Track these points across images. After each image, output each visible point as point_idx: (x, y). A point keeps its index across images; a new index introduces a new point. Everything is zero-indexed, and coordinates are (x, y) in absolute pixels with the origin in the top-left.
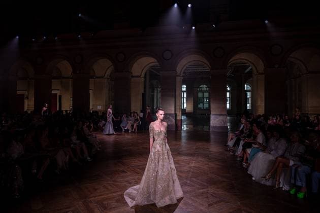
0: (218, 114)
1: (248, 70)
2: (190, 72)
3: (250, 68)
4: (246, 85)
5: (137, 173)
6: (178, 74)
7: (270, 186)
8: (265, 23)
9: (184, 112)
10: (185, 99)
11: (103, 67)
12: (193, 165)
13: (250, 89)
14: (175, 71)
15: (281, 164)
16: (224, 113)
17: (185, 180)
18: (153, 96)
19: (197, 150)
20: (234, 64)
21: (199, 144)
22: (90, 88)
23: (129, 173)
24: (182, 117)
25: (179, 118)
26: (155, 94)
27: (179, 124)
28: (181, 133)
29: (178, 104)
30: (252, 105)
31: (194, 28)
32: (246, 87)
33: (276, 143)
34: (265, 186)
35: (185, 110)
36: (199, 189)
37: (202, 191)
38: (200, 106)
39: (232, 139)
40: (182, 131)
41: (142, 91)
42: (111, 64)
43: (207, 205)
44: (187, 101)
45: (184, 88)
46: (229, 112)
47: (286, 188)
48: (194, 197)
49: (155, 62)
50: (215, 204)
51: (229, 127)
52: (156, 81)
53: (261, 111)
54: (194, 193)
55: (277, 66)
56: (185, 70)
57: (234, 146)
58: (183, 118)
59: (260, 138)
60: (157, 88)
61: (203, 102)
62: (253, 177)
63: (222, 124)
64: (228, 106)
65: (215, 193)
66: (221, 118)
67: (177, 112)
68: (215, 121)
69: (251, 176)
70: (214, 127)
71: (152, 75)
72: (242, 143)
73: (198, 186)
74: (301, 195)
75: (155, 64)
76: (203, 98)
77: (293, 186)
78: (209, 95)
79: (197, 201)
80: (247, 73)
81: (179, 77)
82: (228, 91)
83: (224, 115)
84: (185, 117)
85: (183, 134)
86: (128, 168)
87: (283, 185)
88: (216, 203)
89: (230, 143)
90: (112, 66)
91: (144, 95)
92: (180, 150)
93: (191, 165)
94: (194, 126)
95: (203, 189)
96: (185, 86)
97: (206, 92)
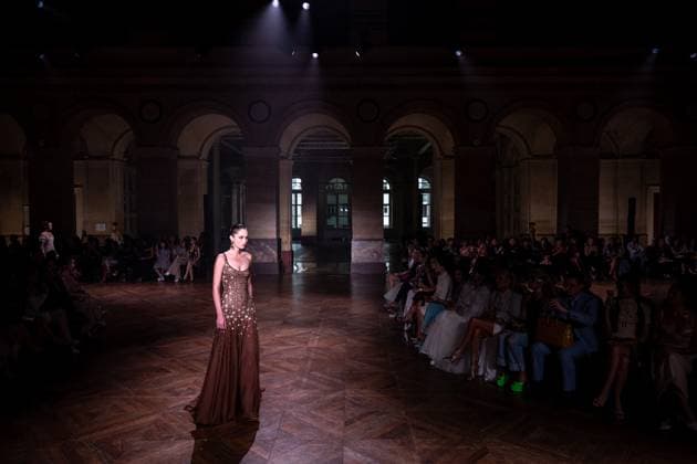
0: (368, 237)
1: (424, 149)
2: (309, 151)
3: (429, 145)
4: (420, 180)
5: (191, 370)
6: (282, 154)
7: (461, 375)
8: (457, 56)
9: (297, 235)
10: (299, 208)
11: (109, 135)
12: (315, 344)
13: (428, 187)
14: (277, 146)
15: (478, 331)
16: (376, 236)
17: (298, 378)
18: (229, 202)
19: (324, 314)
20: (396, 136)
21: (327, 301)
22: (76, 183)
23: (174, 373)
24: (294, 245)
25: (285, 248)
26: (235, 197)
27: (286, 261)
28: (290, 280)
29: (283, 217)
30: (432, 220)
31: (315, 55)
32: (422, 183)
33: (473, 292)
34: (452, 374)
35: (300, 230)
36: (326, 392)
37: (332, 396)
38: (332, 221)
39: (394, 285)
40: (294, 276)
41: (203, 190)
42: (128, 127)
43: (342, 423)
44: (302, 211)
45: (297, 184)
46: (388, 234)
47: (491, 375)
48: (316, 409)
49: (233, 126)
50: (359, 419)
51: (388, 265)
52: (236, 168)
53: (448, 232)
54: (315, 402)
55: (476, 143)
56: (298, 146)
57: (397, 300)
58: (295, 247)
60: (238, 183)
61: (337, 215)
62: (431, 360)
63: (374, 259)
64: (386, 221)
65: (358, 399)
66: (373, 246)
67: (281, 236)
68: (360, 252)
69: (427, 359)
70: (358, 265)
71: (227, 157)
72: (411, 294)
73: (325, 387)
74: (518, 387)
75: (233, 130)
76: (337, 205)
77: (501, 370)
78: (349, 200)
79: (321, 418)
80: (424, 154)
81: (286, 162)
82: (387, 192)
83: (376, 240)
84: (299, 246)
85: (296, 282)
86: (173, 361)
87: (485, 370)
89: (390, 296)
90: (131, 133)
91: (207, 200)
92: (289, 315)
93: (310, 345)
94: (318, 266)
95: (335, 391)
96: (299, 181)
97: (342, 192)
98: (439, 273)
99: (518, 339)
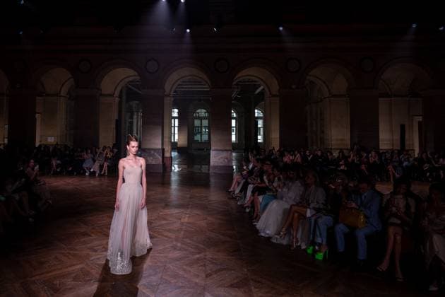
0: (219, 148)
1: (259, 90)
2: (184, 91)
3: (262, 87)
4: (256, 111)
6: (166, 93)
8: (279, 30)
9: (174, 146)
10: (176, 129)
11: (59, 81)
12: (186, 220)
13: (261, 115)
14: (163, 88)
15: (296, 215)
16: (228, 148)
18: (131, 123)
19: (192, 200)
20: (240, 82)
21: (195, 191)
22: (37, 111)
23: (94, 236)
24: (173, 153)
25: (167, 155)
26: (135, 121)
27: (167, 163)
28: (170, 176)
29: (166, 134)
30: (264, 138)
31: (188, 31)
32: (257, 113)
35: (177, 143)
36: (193, 254)
37: (198, 256)
38: (197, 138)
40: (172, 174)
41: (116, 116)
42: (70, 76)
43: (204, 275)
44: (179, 130)
45: (175, 113)
46: (235, 147)
48: (186, 265)
49: (135, 76)
50: (216, 273)
51: (234, 167)
52: (137, 102)
53: (276, 144)
54: (186, 260)
55: (294, 87)
56: (177, 88)
58: (174, 154)
60: (138, 112)
61: (201, 133)
63: (225, 163)
64: (234, 138)
65: (215, 259)
66: (225, 154)
67: (164, 147)
68: (216, 158)
70: (215, 167)
71: (129, 94)
73: (193, 250)
76: (201, 127)
78: (209, 123)
79: (190, 271)
80: (258, 94)
81: (169, 98)
82: (234, 118)
83: (228, 151)
84: (176, 154)
85: (174, 178)
86: (93, 229)
88: (216, 272)
90: (72, 79)
91: (118, 123)
92: (169, 200)
93: (182, 221)
94: (188, 167)
95: (199, 253)
96: (176, 110)
97: (205, 118)
99: (324, 221)
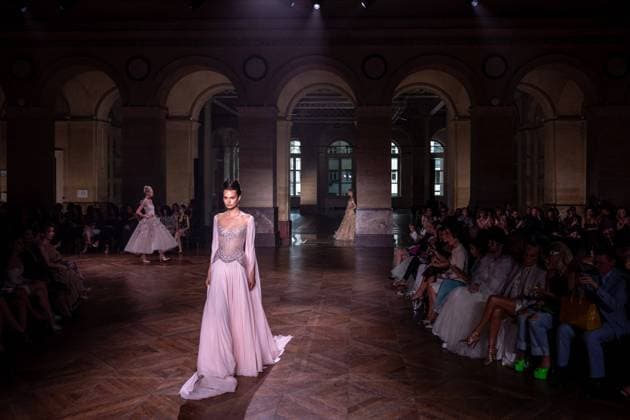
0: (372, 206)
1: (437, 109)
2: (309, 111)
3: (441, 104)
4: (432, 143)
5: (180, 350)
6: (280, 115)
7: (477, 359)
8: (471, 6)
9: (295, 204)
10: (298, 174)
12: (315, 323)
13: (441, 150)
14: (275, 106)
15: (498, 311)
16: (384, 206)
17: (297, 360)
18: (221, 165)
19: (325, 290)
20: (405, 94)
21: (329, 276)
22: (57, 145)
23: (161, 352)
24: (292, 215)
25: (283, 218)
26: (227, 161)
27: (283, 232)
28: (289, 252)
29: (281, 183)
30: (445, 188)
31: (317, 6)
32: (434, 147)
34: (467, 358)
35: (299, 198)
36: (328, 376)
37: (335, 380)
38: (334, 189)
39: (402, 260)
40: (292, 249)
41: (194, 153)
42: (114, 85)
43: (345, 410)
44: (301, 177)
45: (296, 147)
46: (397, 204)
47: (509, 359)
48: (317, 394)
49: (227, 84)
50: (364, 406)
51: (396, 237)
52: (229, 129)
53: (463, 200)
54: (315, 386)
55: (495, 102)
56: (297, 105)
58: (295, 217)
59: (458, 258)
60: (231, 147)
61: (339, 182)
62: (443, 342)
63: (381, 230)
64: (394, 189)
65: (363, 384)
66: (380, 216)
67: (278, 205)
68: (365, 222)
69: (439, 341)
70: (363, 237)
71: (219, 116)
72: (422, 268)
73: (326, 371)
74: (541, 374)
75: (227, 88)
76: (340, 170)
78: (354, 164)
79: (323, 404)
80: (435, 115)
81: (284, 122)
82: (395, 156)
83: (386, 209)
84: (298, 216)
85: (295, 255)
86: (160, 339)
87: (504, 356)
88: (365, 404)
90: (117, 91)
91: (198, 164)
92: (286, 292)
93: (309, 324)
94: (318, 237)
95: (337, 375)
96: (298, 143)
97: (346, 156)
98: (452, 247)
99: (541, 319)
